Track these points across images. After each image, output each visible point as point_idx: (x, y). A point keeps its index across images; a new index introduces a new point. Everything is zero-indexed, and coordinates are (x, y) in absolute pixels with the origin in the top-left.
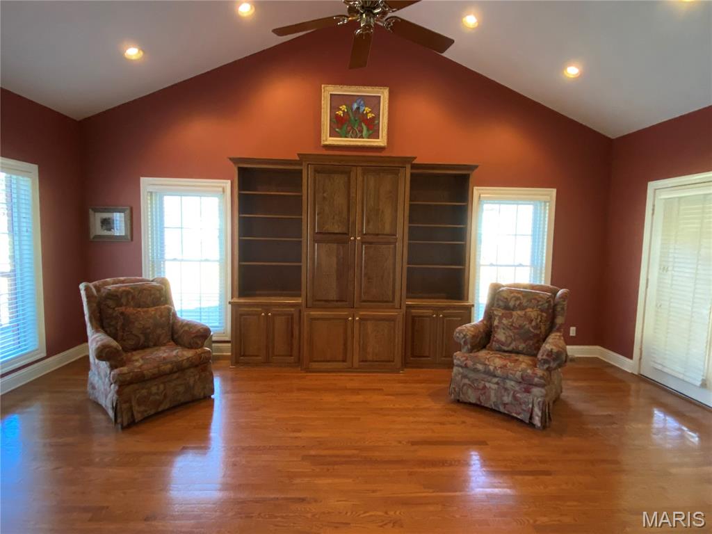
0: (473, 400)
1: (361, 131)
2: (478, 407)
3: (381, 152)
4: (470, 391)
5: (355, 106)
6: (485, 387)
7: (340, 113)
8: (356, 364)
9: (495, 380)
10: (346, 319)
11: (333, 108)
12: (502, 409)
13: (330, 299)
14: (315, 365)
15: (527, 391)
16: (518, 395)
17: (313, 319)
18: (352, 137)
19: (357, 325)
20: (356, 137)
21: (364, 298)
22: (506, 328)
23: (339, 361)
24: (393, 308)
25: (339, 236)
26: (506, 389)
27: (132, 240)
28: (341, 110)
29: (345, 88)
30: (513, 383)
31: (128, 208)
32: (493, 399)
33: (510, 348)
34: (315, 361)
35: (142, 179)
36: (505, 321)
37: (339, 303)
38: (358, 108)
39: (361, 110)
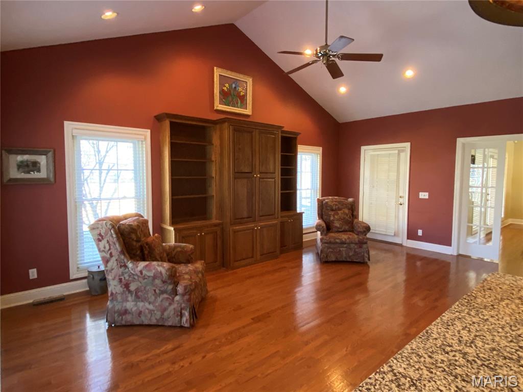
0: (334, 259)
1: (237, 103)
2: (337, 262)
3: (247, 118)
4: (332, 255)
5: (234, 86)
6: (340, 250)
7: (225, 88)
8: (259, 257)
9: (345, 246)
10: (253, 229)
11: (222, 84)
12: (348, 260)
13: (244, 217)
14: (237, 264)
15: (361, 247)
16: (357, 250)
17: (235, 232)
18: (232, 106)
19: (258, 232)
20: (235, 107)
21: (261, 214)
22: (338, 220)
23: (250, 258)
24: (275, 218)
25: (247, 174)
26: (350, 249)
27: (55, 182)
28: (225, 86)
29: (229, 72)
30: (354, 245)
31: (52, 150)
32: (344, 255)
33: (342, 230)
34: (237, 261)
35: (66, 123)
36: (336, 217)
37: (249, 219)
38: (235, 88)
39: (237, 89)
